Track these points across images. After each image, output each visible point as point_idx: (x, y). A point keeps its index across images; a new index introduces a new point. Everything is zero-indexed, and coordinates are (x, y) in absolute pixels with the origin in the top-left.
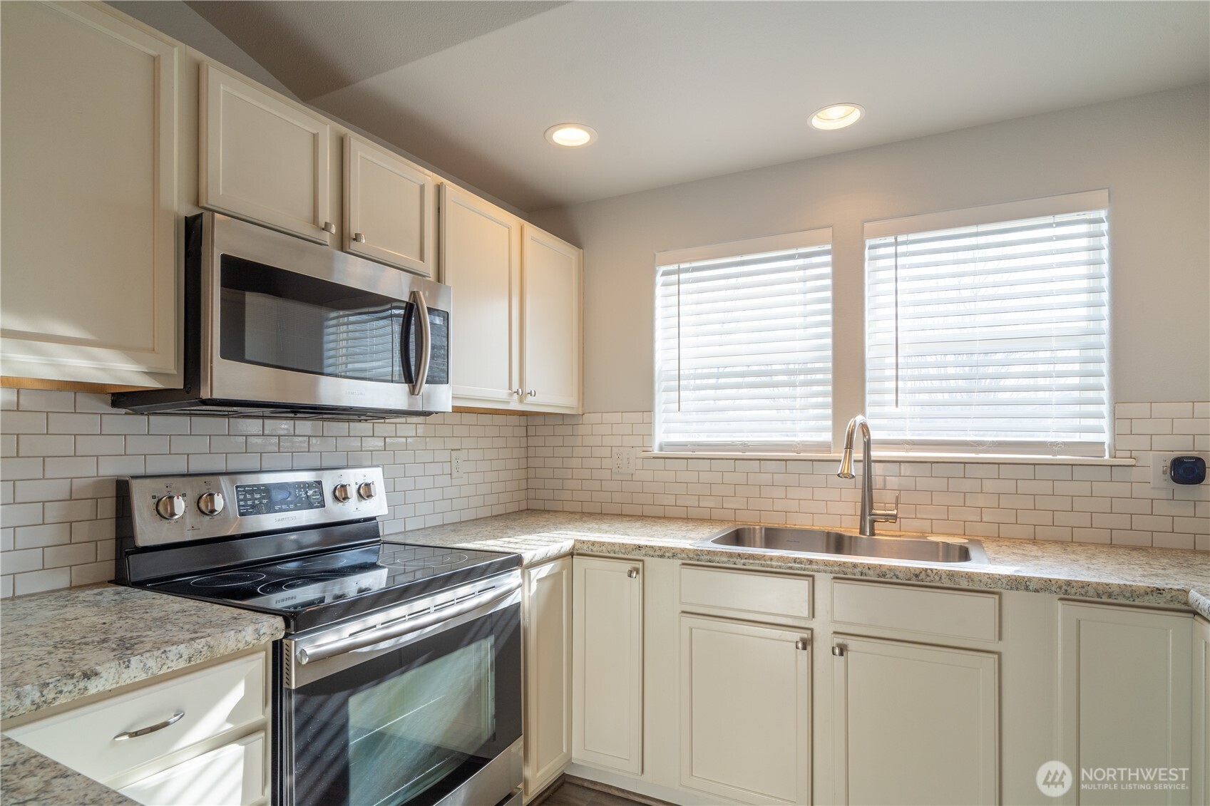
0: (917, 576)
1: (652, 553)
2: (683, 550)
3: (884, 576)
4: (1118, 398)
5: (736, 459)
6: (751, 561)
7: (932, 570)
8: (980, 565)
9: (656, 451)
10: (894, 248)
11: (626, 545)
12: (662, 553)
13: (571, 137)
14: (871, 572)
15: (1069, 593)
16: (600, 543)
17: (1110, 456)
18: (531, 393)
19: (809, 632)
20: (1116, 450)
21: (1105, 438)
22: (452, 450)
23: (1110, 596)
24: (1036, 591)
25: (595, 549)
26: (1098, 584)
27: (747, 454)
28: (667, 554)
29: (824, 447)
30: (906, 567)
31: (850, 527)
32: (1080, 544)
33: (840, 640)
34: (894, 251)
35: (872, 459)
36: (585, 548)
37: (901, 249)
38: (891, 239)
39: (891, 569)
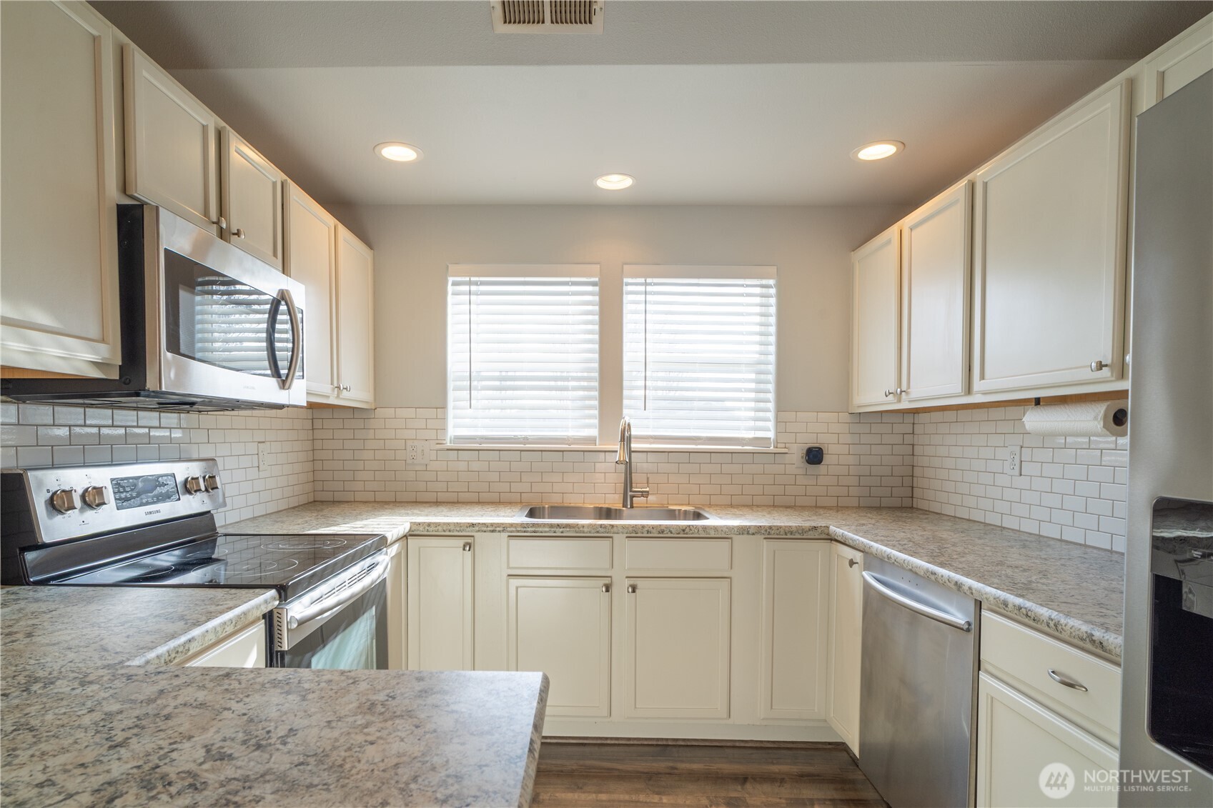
0: (684, 530)
1: (485, 529)
2: (511, 525)
3: (663, 532)
4: (780, 409)
5: (521, 451)
6: (568, 529)
7: (693, 526)
8: (713, 520)
9: (449, 445)
10: (644, 287)
11: (460, 523)
12: (493, 528)
13: (398, 153)
14: (654, 531)
15: (770, 533)
16: (436, 523)
17: (774, 447)
18: (346, 389)
19: (610, 579)
20: (777, 443)
21: (771, 434)
22: (259, 442)
23: (791, 534)
24: (753, 534)
25: (431, 529)
26: (786, 527)
27: (527, 446)
28: (498, 529)
29: (592, 440)
30: (677, 525)
31: (614, 501)
32: (758, 506)
33: (632, 581)
34: (644, 290)
35: (632, 450)
36: (421, 529)
37: (649, 288)
38: (642, 280)
39: (667, 527)
